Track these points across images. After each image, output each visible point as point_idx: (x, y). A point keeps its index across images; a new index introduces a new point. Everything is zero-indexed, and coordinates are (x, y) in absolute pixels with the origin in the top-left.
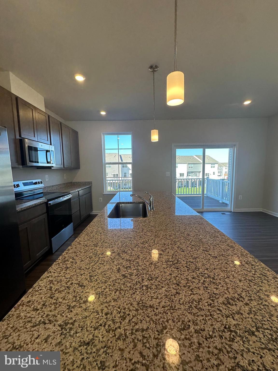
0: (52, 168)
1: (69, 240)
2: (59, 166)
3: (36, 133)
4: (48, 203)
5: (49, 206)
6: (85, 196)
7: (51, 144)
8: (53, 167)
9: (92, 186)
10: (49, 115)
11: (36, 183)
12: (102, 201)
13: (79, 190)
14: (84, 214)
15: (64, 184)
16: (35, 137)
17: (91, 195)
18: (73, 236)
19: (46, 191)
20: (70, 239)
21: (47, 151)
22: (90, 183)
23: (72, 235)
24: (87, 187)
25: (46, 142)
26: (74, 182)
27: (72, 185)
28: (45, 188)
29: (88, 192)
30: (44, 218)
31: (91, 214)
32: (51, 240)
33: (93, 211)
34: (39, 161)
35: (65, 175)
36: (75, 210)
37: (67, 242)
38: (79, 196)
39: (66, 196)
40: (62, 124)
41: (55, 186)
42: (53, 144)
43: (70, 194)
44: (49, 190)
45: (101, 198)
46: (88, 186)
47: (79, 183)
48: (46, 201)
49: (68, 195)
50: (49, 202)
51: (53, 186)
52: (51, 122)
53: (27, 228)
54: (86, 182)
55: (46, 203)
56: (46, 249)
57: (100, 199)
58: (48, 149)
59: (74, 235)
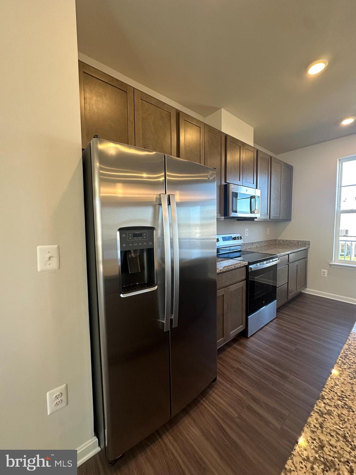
0: (255, 220)
1: (268, 325)
2: (263, 217)
3: (241, 176)
4: (248, 267)
5: (249, 271)
6: (297, 263)
7: (257, 188)
8: (256, 218)
9: (309, 247)
10: (258, 150)
11: (234, 239)
12: (326, 275)
13: (289, 252)
14: (293, 290)
15: (267, 241)
16: (240, 180)
17: (306, 263)
18: (275, 321)
19: (244, 249)
20: (271, 323)
21: (252, 197)
22: (306, 244)
23: (274, 319)
24: (301, 249)
25: (252, 185)
26: (280, 240)
27: (275, 243)
28: (244, 244)
29: (302, 257)
30: (243, 287)
31: (303, 291)
32: (248, 318)
33: (307, 289)
34: (238, 210)
35: (268, 229)
36: (281, 282)
37: (266, 327)
38: (288, 262)
39: (271, 260)
40: (273, 159)
41: (255, 243)
42: (260, 187)
43: (277, 257)
44: (247, 248)
45: (326, 271)
46: (303, 248)
47: (288, 242)
48: (246, 263)
49: (274, 260)
50: (250, 266)
51: (252, 243)
52: (259, 158)
53: (223, 295)
54: (299, 241)
55: (247, 267)
56: (241, 328)
57: (324, 272)
58: (254, 195)
59: (276, 319)
